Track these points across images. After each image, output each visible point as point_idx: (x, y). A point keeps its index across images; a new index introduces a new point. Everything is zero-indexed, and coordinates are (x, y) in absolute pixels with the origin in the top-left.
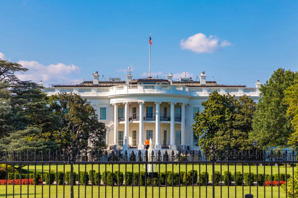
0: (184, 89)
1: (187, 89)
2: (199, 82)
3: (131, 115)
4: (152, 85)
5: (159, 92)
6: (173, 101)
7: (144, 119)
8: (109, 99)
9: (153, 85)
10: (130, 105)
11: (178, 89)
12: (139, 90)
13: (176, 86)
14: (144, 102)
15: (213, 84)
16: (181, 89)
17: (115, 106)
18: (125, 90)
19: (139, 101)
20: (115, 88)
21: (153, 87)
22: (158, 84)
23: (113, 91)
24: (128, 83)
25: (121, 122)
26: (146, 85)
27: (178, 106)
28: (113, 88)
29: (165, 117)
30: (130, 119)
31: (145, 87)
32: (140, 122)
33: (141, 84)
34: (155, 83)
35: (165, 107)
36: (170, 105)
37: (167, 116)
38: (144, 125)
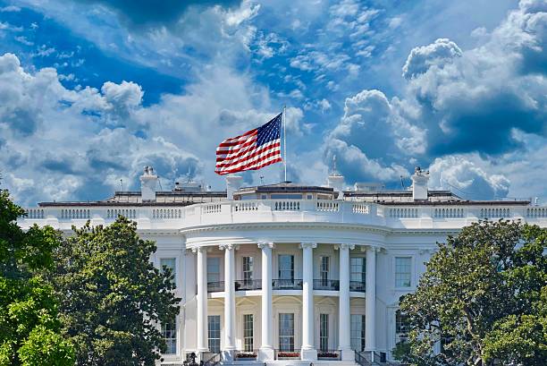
0: (373, 212)
1: (380, 211)
2: (411, 195)
3: (240, 278)
4: (293, 201)
5: (312, 219)
6: (346, 242)
7: (273, 285)
8: (184, 237)
9: (297, 201)
10: (237, 250)
11: (358, 210)
12: (262, 213)
13: (355, 205)
14: (275, 244)
15: (443, 199)
16: (367, 210)
17: (200, 255)
18: (226, 214)
19: (260, 242)
20: (197, 208)
21: (297, 207)
22: (309, 197)
23: (194, 216)
24: (230, 196)
25: (214, 295)
26: (278, 201)
27: (357, 253)
28: (193, 209)
29: (325, 282)
30: (237, 287)
31: (278, 207)
32: (263, 293)
33: (264, 198)
34: (300, 197)
35: (326, 256)
36: (337, 252)
37: (331, 277)
38: (274, 301)
